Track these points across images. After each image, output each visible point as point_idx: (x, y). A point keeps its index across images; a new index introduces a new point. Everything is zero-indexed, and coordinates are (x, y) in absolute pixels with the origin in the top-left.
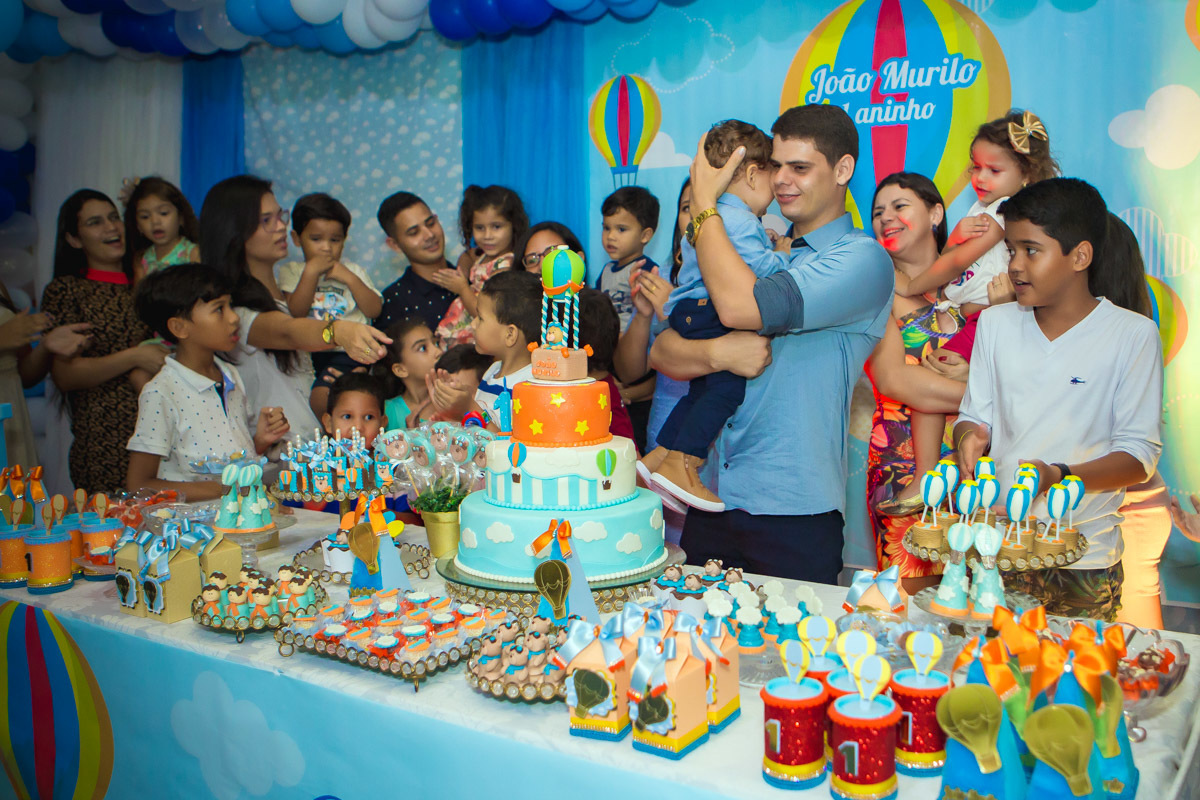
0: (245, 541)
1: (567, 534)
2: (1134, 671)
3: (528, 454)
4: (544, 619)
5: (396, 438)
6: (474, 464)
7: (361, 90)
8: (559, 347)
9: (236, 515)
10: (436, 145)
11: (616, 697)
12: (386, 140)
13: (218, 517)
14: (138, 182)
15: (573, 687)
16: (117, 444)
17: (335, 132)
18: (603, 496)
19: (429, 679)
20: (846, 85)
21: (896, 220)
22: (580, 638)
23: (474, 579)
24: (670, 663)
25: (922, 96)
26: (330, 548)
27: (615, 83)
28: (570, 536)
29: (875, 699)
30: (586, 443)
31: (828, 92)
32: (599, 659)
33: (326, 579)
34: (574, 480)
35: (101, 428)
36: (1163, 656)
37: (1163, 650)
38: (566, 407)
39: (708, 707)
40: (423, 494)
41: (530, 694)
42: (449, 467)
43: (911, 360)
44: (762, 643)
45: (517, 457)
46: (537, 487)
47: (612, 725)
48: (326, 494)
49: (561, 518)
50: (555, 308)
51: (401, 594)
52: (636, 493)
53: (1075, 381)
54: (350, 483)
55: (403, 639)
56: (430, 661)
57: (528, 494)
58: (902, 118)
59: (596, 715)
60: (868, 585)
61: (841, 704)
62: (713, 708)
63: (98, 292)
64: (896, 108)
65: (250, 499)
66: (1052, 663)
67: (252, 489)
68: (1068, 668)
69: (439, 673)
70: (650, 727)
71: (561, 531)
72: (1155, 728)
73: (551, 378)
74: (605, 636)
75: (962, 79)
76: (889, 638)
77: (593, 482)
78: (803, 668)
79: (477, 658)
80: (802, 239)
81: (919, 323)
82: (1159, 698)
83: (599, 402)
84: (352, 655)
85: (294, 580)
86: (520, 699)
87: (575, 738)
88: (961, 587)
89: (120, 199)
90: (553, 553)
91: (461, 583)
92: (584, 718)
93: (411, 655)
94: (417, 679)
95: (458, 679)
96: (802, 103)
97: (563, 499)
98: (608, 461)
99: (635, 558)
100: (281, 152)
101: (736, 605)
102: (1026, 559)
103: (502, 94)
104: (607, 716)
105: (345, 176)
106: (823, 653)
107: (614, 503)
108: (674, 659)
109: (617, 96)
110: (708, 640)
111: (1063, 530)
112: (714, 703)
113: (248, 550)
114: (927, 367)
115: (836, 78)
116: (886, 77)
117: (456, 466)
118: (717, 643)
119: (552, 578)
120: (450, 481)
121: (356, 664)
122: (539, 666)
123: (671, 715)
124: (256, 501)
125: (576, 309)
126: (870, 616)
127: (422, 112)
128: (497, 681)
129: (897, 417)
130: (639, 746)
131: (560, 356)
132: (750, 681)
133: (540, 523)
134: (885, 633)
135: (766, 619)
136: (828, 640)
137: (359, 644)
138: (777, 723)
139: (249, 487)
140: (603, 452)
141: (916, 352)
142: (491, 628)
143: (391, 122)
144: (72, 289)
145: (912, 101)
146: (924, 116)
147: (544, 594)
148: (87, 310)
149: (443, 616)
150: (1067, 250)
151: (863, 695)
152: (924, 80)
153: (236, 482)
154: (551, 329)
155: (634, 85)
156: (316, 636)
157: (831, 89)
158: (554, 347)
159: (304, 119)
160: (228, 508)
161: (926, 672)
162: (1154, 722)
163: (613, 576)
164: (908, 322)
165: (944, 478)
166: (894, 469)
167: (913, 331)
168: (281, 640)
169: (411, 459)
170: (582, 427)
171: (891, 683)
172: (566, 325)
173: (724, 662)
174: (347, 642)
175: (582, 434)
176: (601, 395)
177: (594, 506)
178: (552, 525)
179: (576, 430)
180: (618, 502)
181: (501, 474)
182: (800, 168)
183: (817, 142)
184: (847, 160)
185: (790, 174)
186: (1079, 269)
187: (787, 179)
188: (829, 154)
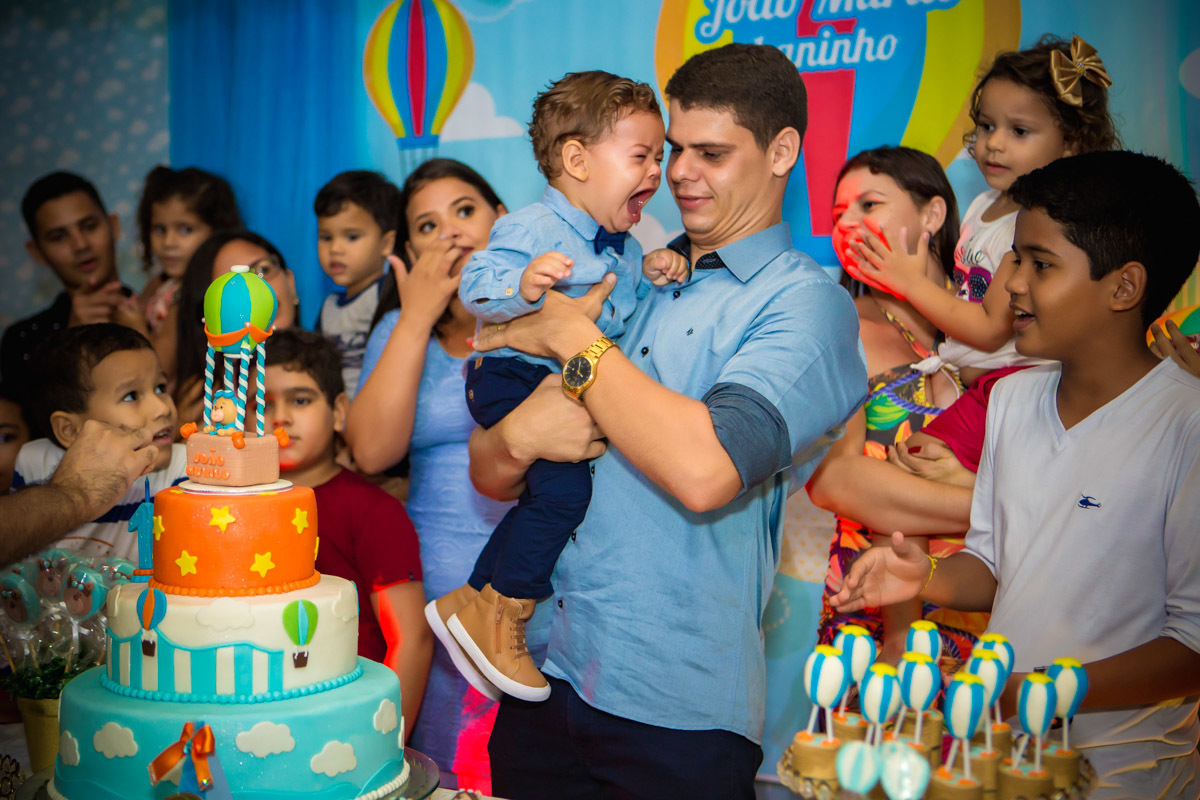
1: (207, 749)
3: (170, 608)
8: (230, 430)
18: (293, 678)
20: (759, 8)
21: (864, 226)
25: (878, 23)
27: (403, 10)
28: (212, 751)
30: (269, 589)
31: (731, 19)
34: (243, 653)
38: (237, 531)
40: (23, 665)
42: (65, 625)
43: (876, 450)
45: (153, 614)
46: (182, 663)
50: (229, 367)
52: (358, 671)
53: (1085, 502)
57: (166, 674)
58: (846, 59)
64: (837, 44)
71: (198, 743)
73: (214, 481)
77: (276, 658)
80: (715, 255)
81: (893, 391)
83: (294, 522)
90: (184, 780)
97: (225, 683)
98: (303, 620)
99: (343, 783)
109: (406, 25)
111: (1051, 751)
117: (75, 623)
120: (65, 647)
127: (112, 48)
129: (857, 543)
131: (230, 448)
140: (294, 606)
141: (885, 437)
145: (862, 32)
146: (881, 56)
150: (1098, 272)
154: (220, 402)
157: (736, 14)
158: (221, 431)
164: (877, 389)
165: (846, 658)
167: (882, 403)
170: (263, 564)
172: (242, 396)
175: (263, 575)
176: (298, 510)
177: (276, 694)
178: (185, 733)
179: (253, 568)
180: (320, 689)
181: (125, 640)
182: (710, 153)
183: (738, 111)
184: (788, 136)
185: (696, 163)
186: (1118, 307)
187: (691, 170)
188: (758, 129)
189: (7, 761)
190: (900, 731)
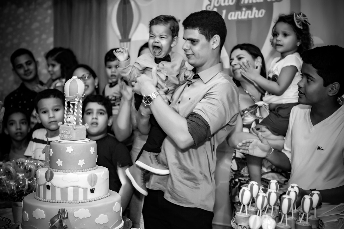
1: (66, 216)
3: (55, 176)
8: (72, 124)
10: (42, 29)
18: (90, 196)
25: (259, 6)
30: (83, 170)
31: (216, 5)
34: (76, 189)
38: (74, 153)
40: (11, 192)
42: (24, 180)
43: (246, 130)
45: (49, 177)
46: (58, 192)
50: (71, 106)
52: (109, 194)
53: (319, 148)
57: (53, 195)
58: (250, 17)
64: (247, 12)
71: (63, 215)
73: (67, 139)
77: (85, 190)
81: (250, 113)
83: (91, 151)
90: (59, 226)
97: (71, 197)
98: (93, 180)
99: (105, 226)
107: (96, 199)
111: (311, 218)
114: (252, 134)
117: (27, 180)
120: (24, 187)
125: (80, 106)
127: (36, 13)
129: (241, 156)
131: (72, 129)
140: (91, 175)
141: (248, 126)
145: (254, 9)
146: (260, 16)
150: (326, 84)
154: (69, 116)
157: (217, 3)
158: (69, 125)
164: (245, 113)
165: (251, 190)
166: (240, 180)
169: (5, 176)
170: (81, 163)
172: (75, 114)
175: (81, 166)
176: (91, 147)
177: (85, 201)
178: (59, 211)
179: (79, 164)
180: (98, 199)
181: (42, 185)
182: (193, 41)
183: (200, 29)
184: (217, 37)
185: (188, 44)
186: (331, 95)
187: (187, 46)
188: (207, 35)
189: (7, 220)
190: (267, 212)
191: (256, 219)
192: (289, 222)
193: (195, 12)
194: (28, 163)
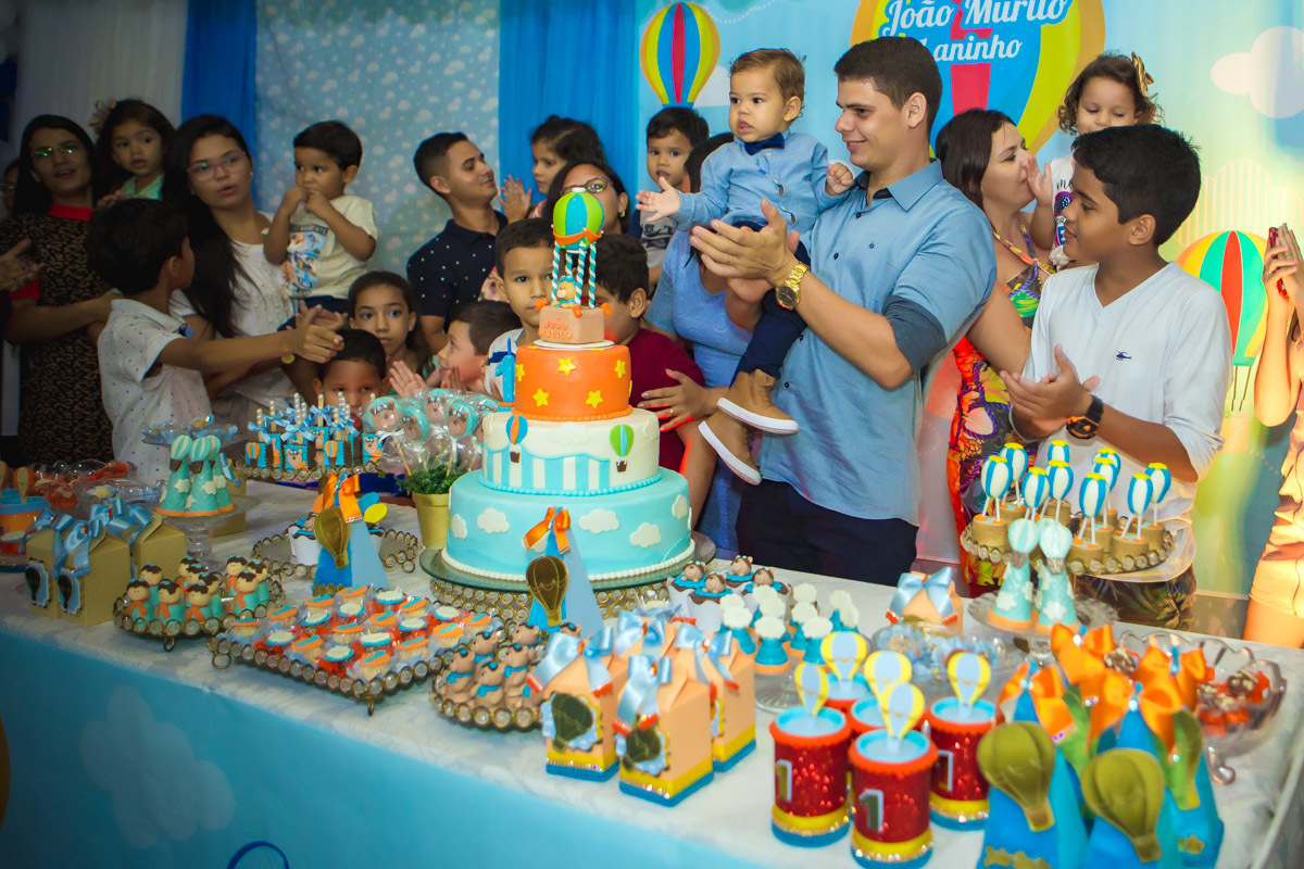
0: (198, 526)
1: (565, 525)
2: (1221, 700)
3: (530, 429)
4: (531, 628)
5: (385, 406)
6: (475, 438)
7: (390, 12)
8: (571, 304)
9: (185, 495)
10: (471, 76)
11: (602, 727)
12: (415, 69)
13: (163, 497)
14: (114, 106)
15: (551, 715)
16: (72, 406)
17: (360, 58)
18: (618, 480)
19: (388, 699)
20: (924, 19)
22: (561, 655)
23: (462, 575)
24: (663, 690)
25: (1007, 32)
26: (296, 536)
27: (669, 11)
28: (569, 527)
29: (906, 737)
30: (599, 417)
31: (904, 25)
32: (582, 681)
33: (289, 572)
34: (582, 461)
35: (54, 387)
36: (1256, 681)
37: (1256, 672)
38: (577, 376)
39: (713, 741)
40: (415, 471)
41: (502, 720)
42: (445, 442)
44: (785, 661)
45: (517, 432)
46: (539, 469)
47: (597, 761)
48: (299, 470)
49: (559, 505)
50: (568, 260)
51: (370, 593)
52: (659, 475)
53: (1121, 356)
54: (329, 458)
55: (359, 650)
56: (390, 678)
57: (527, 476)
58: (985, 56)
59: (577, 748)
60: (916, 591)
61: (863, 745)
62: (719, 742)
63: (60, 231)
64: (979, 45)
65: (202, 476)
66: (1116, 698)
67: (206, 465)
68: (1133, 705)
69: (401, 692)
70: (640, 766)
71: (558, 521)
72: (1246, 766)
74: (590, 653)
75: (1051, 15)
76: (934, 657)
77: (605, 463)
78: (821, 697)
79: (446, 673)
80: (886, 190)
82: (1250, 732)
83: (616, 370)
84: (296, 670)
85: (242, 575)
86: (490, 727)
87: (552, 776)
88: (1024, 594)
89: (92, 125)
90: (548, 548)
91: (446, 581)
92: (563, 753)
93: (366, 670)
94: (374, 700)
95: (421, 699)
96: (875, 36)
97: (569, 482)
98: (623, 439)
99: (654, 553)
100: (297, 78)
101: (757, 615)
102: (1101, 562)
103: (544, 19)
104: (590, 750)
105: (368, 107)
106: (850, 677)
107: (629, 487)
108: (670, 682)
109: (671, 26)
110: (716, 658)
111: (1146, 526)
112: (721, 735)
113: (199, 536)
115: (913, 10)
116: (968, 10)
117: (454, 441)
118: (726, 663)
119: (547, 576)
120: (447, 458)
121: (300, 679)
122: (519, 685)
123: (663, 752)
124: (211, 479)
125: (593, 261)
126: (914, 629)
127: (456, 38)
128: (464, 704)
130: (627, 789)
131: (572, 316)
132: (772, 704)
133: (535, 511)
134: (929, 651)
135: (792, 631)
136: (856, 661)
137: (306, 656)
138: (789, 765)
139: (202, 462)
140: (618, 428)
142: (469, 637)
143: (422, 48)
144: (28, 227)
145: (996, 37)
146: (1009, 54)
147: (537, 596)
148: (43, 250)
149: (414, 622)
150: (1124, 219)
151: (891, 732)
152: (1009, 15)
153: (187, 456)
154: (563, 284)
155: (691, 13)
156: (257, 645)
157: (908, 22)
158: (564, 305)
159: (326, 42)
160: (177, 486)
161: (971, 702)
162: (1247, 758)
163: (625, 574)
164: (1016, 288)
165: (1009, 464)
168: (215, 649)
169: (402, 432)
170: (595, 399)
171: (927, 716)
172: (580, 280)
173: (732, 687)
174: (292, 654)
175: (595, 407)
176: (619, 362)
177: (605, 491)
178: (548, 514)
179: (588, 402)
180: (635, 486)
181: (498, 452)
182: (861, 111)
183: (876, 82)
184: (918, 99)
185: (850, 118)
186: (1134, 242)
187: (847, 123)
188: (893, 94)
189: (408, 536)
190: (1045, 514)
191: (1025, 529)
192: (1099, 537)
193: (864, 40)
194: (456, 401)
